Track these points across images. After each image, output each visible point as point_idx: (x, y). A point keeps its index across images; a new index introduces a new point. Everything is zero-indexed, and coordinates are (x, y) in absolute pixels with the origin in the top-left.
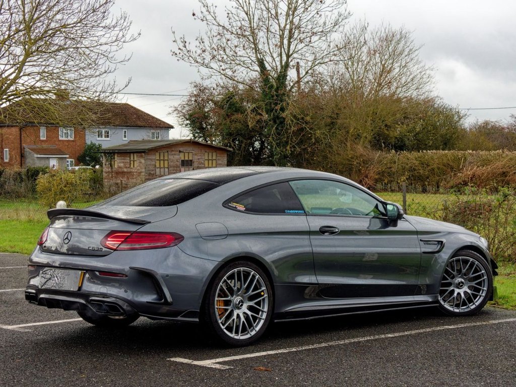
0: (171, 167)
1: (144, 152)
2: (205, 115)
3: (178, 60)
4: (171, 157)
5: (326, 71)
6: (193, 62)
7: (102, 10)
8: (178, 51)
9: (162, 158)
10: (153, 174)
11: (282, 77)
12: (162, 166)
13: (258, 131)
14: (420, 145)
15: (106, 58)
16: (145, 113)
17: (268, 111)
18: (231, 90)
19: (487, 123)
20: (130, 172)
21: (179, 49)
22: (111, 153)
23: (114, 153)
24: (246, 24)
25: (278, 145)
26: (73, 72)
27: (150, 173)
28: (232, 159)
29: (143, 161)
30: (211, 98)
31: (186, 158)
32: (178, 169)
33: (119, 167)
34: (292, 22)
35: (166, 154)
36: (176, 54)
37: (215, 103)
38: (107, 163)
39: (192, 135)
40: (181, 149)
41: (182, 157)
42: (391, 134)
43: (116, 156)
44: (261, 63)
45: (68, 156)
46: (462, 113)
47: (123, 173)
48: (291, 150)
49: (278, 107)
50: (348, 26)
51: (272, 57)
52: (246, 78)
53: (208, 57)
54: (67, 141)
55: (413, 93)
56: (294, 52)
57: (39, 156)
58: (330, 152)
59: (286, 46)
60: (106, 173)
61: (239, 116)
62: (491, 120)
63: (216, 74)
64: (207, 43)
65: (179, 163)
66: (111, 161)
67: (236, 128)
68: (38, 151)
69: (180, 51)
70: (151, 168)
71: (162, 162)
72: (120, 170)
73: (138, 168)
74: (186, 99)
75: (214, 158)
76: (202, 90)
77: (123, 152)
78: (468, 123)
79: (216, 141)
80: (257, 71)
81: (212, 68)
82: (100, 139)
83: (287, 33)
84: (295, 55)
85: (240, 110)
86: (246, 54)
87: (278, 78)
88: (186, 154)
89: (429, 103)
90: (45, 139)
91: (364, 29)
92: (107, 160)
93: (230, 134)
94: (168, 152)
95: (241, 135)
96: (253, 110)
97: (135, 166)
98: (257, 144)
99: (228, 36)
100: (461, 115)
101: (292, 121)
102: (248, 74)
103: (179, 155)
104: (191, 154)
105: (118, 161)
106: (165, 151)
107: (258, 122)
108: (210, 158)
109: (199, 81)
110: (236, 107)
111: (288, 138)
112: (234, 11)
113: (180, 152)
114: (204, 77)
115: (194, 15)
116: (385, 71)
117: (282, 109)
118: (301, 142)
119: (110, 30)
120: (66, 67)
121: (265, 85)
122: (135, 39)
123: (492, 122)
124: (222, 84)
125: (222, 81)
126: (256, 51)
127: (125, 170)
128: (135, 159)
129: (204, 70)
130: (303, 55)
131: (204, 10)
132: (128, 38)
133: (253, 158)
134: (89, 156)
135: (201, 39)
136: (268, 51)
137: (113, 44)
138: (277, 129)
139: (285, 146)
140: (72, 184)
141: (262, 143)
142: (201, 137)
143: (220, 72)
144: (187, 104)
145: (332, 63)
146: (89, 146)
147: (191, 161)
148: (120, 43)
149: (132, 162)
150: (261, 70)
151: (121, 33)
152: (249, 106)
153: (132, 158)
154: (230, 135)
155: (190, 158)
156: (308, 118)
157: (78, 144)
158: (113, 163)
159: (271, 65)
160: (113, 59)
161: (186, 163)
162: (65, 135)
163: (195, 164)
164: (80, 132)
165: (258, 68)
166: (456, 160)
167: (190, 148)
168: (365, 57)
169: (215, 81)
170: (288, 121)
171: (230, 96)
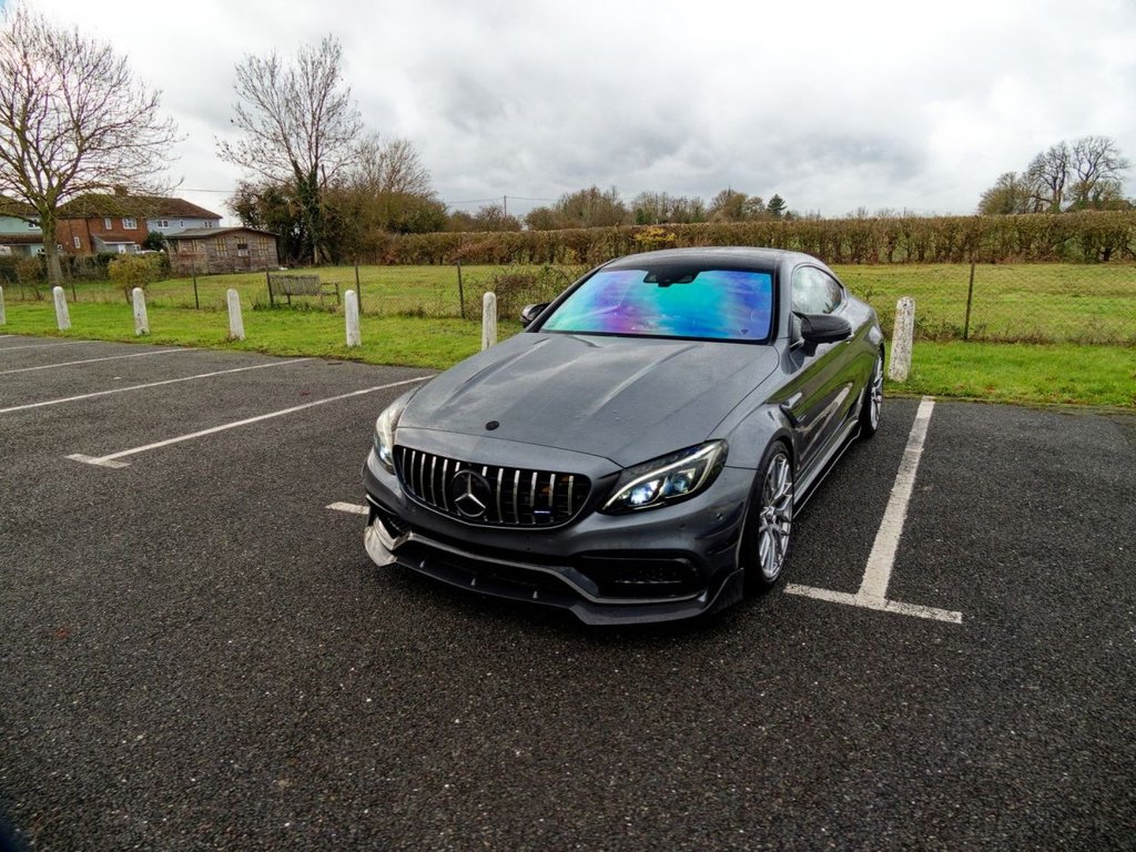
0: (229, 249)
1: (203, 238)
2: (251, 207)
3: (223, 160)
4: (229, 242)
5: (348, 171)
6: (235, 162)
7: (149, 111)
8: (222, 153)
9: (220, 242)
10: (215, 256)
11: (313, 175)
12: (221, 249)
13: (298, 218)
14: (419, 229)
16: (198, 207)
17: (306, 203)
18: (272, 186)
20: (194, 255)
21: (223, 151)
22: (174, 240)
24: (279, 130)
26: (128, 168)
27: (212, 256)
29: (204, 246)
30: (255, 192)
31: (240, 243)
32: (235, 251)
33: (183, 251)
34: (317, 130)
35: (223, 239)
36: (220, 155)
37: (259, 197)
38: (171, 248)
39: (242, 223)
40: (235, 235)
41: (236, 241)
42: (399, 221)
43: (179, 242)
44: (295, 164)
45: (134, 242)
47: (188, 256)
49: (313, 200)
50: (362, 135)
51: (304, 159)
52: (283, 176)
53: (249, 158)
54: (132, 230)
55: (416, 190)
56: (321, 155)
57: (108, 243)
59: (314, 150)
60: (172, 256)
61: (278, 208)
63: (257, 173)
64: (247, 146)
65: (236, 247)
66: (174, 246)
67: (279, 217)
68: (106, 239)
70: (212, 251)
71: (221, 246)
72: (185, 254)
73: (201, 251)
74: (233, 195)
75: (263, 241)
76: (247, 186)
77: (185, 239)
78: (450, 212)
79: (264, 228)
80: (292, 170)
81: (253, 168)
82: (160, 228)
83: (314, 139)
84: (322, 158)
85: (281, 202)
86: (283, 157)
87: (310, 177)
88: (241, 239)
90: (111, 228)
91: (376, 137)
92: (171, 246)
94: (224, 237)
95: (284, 222)
96: (294, 202)
97: (198, 250)
98: (296, 230)
99: (265, 140)
101: (325, 211)
102: (285, 173)
104: (245, 239)
105: (182, 246)
106: (222, 237)
107: (299, 212)
109: (243, 178)
110: (277, 200)
112: (268, 120)
113: (234, 237)
114: (248, 175)
116: (395, 171)
117: (317, 202)
118: (334, 228)
119: (159, 131)
121: (300, 182)
122: (184, 139)
124: (263, 181)
125: (263, 179)
126: (290, 154)
127: (189, 253)
128: (197, 244)
129: (246, 169)
130: (329, 162)
131: (241, 117)
132: (177, 137)
134: (152, 242)
135: (242, 143)
136: (300, 154)
137: (164, 143)
138: (313, 217)
141: (301, 230)
142: (250, 225)
143: (260, 171)
144: (235, 198)
145: (352, 164)
146: (151, 234)
147: (246, 245)
148: (171, 143)
149: (194, 247)
150: (295, 170)
151: (170, 133)
152: (287, 199)
153: (194, 244)
154: (274, 223)
155: (244, 243)
156: (337, 209)
157: (142, 232)
158: (176, 248)
159: (303, 166)
160: (166, 157)
161: (241, 247)
162: (129, 225)
163: (250, 247)
164: (142, 222)
165: (292, 168)
166: (455, 239)
167: (244, 235)
168: (378, 160)
169: (257, 178)
170: (322, 211)
171: (271, 191)
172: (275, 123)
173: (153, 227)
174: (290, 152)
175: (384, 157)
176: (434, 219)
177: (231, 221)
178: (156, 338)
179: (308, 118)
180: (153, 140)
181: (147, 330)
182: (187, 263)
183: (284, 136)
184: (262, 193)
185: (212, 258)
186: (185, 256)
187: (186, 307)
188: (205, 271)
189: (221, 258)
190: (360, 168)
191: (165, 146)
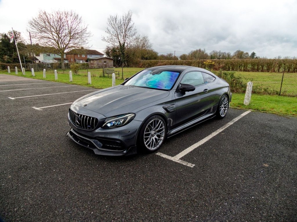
0: (102, 63)
2: (109, 52)
5: (132, 44)
6: (106, 41)
7: (85, 30)
11: (124, 45)
13: (120, 56)
14: (150, 59)
15: (87, 40)
16: (98, 52)
17: (121, 52)
18: (114, 47)
22: (90, 60)
24: (116, 34)
25: (123, 58)
29: (96, 61)
34: (125, 34)
36: (102, 40)
42: (145, 56)
45: (84, 60)
50: (136, 35)
53: (109, 40)
55: (149, 49)
59: (124, 39)
60: (89, 64)
61: (115, 53)
64: (109, 38)
65: (104, 62)
68: (78, 59)
71: (100, 62)
75: (110, 61)
76: (109, 47)
77: (93, 60)
78: (159, 55)
79: (112, 58)
81: (110, 43)
83: (124, 36)
84: (126, 40)
85: (116, 51)
86: (117, 40)
89: (152, 50)
90: (79, 57)
91: (140, 35)
94: (101, 60)
95: (116, 56)
96: (118, 52)
97: (95, 63)
98: (119, 58)
99: (113, 36)
102: (117, 44)
103: (103, 60)
107: (119, 54)
109: (108, 45)
112: (114, 31)
115: (106, 32)
116: (144, 44)
117: (124, 51)
118: (128, 58)
121: (120, 46)
125: (112, 46)
129: (108, 43)
130: (128, 41)
131: (108, 31)
132: (91, 36)
136: (121, 40)
138: (123, 55)
140: (78, 66)
142: (108, 57)
145: (133, 42)
150: (120, 43)
152: (117, 51)
154: (114, 56)
156: (129, 53)
157: (86, 58)
158: (90, 62)
159: (122, 42)
161: (105, 62)
162: (83, 56)
163: (107, 62)
164: (86, 56)
166: (157, 62)
167: (106, 59)
168: (140, 41)
169: (111, 45)
170: (125, 54)
171: (114, 49)
172: (116, 32)
173: (89, 57)
174: (118, 39)
175: (141, 40)
176: (154, 56)
177: (105, 56)
178: (73, 83)
179: (124, 31)
180: (86, 36)
181: (72, 81)
182: (92, 65)
183: (118, 35)
184: (111, 49)
185: (98, 64)
186: (92, 64)
188: (96, 67)
189: (100, 65)
190: (135, 43)
191: (88, 38)
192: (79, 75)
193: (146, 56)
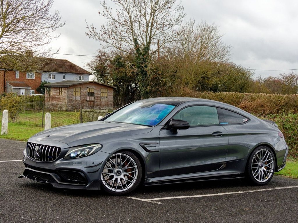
0: (82, 95)
1: (67, 87)
2: (104, 68)
3: (89, 38)
4: (82, 90)
5: (171, 46)
6: (97, 39)
7: (45, 9)
9: (77, 91)
10: (72, 99)
11: (147, 48)
12: (77, 95)
13: (132, 78)
14: (226, 89)
15: (46, 36)
16: (76, 65)
17: (138, 68)
18: (119, 54)
19: (270, 78)
20: (59, 98)
21: (90, 32)
22: (49, 87)
23: (51, 87)
24: (128, 18)
25: (143, 86)
26: (29, 42)
27: (70, 99)
28: (118, 93)
29: (66, 92)
30: (108, 58)
31: (91, 91)
32: (86, 97)
33: (53, 95)
34: (153, 19)
35: (79, 89)
36: (88, 34)
37: (110, 61)
38: (47, 93)
39: (96, 79)
40: (88, 86)
41: (88, 90)
42: (210, 82)
43: (52, 89)
44: (135, 41)
45: (31, 88)
46: (251, 72)
47: (55, 98)
48: (149, 89)
49: (143, 65)
50: (184, 22)
51: (142, 37)
52: (127, 49)
53: (106, 36)
54: (31, 79)
56: (154, 35)
57: (14, 87)
58: (171, 91)
59: (149, 32)
60: (46, 98)
61: (122, 69)
62: (273, 77)
63: (110, 46)
64: (106, 29)
65: (86, 94)
66: (49, 92)
67: (121, 76)
68: (14, 85)
69: (90, 33)
70: (71, 96)
71: (77, 93)
72: (54, 97)
73: (64, 96)
74: (94, 58)
75: (106, 92)
76: (103, 54)
77: (57, 87)
79: (111, 83)
80: (133, 45)
81: (108, 43)
82: (50, 79)
83: (150, 24)
84: (154, 37)
85: (123, 66)
87: (145, 49)
88: (91, 89)
90: (18, 78)
91: (193, 24)
92: (47, 91)
93: (118, 79)
94: (80, 87)
95: (123, 80)
96: (131, 66)
97: (62, 95)
98: (133, 85)
99: (117, 24)
100: (251, 73)
101: (151, 73)
102: (128, 46)
103: (87, 89)
104: (93, 89)
105: (53, 91)
106: (79, 87)
107: (133, 73)
108: (104, 92)
109: (101, 49)
110: (121, 64)
111: (148, 82)
113: (87, 88)
114: (104, 47)
115: (99, 13)
116: (203, 47)
117: (146, 66)
118: (156, 85)
119: (49, 21)
120: (25, 39)
121: (137, 53)
122: (62, 26)
123: (273, 78)
124: (114, 51)
126: (133, 34)
127: (57, 97)
128: (62, 91)
129: (103, 43)
130: (158, 36)
131: (105, 10)
132: (58, 25)
133: (131, 93)
134: (41, 88)
135: (103, 26)
136: (139, 34)
137: (50, 28)
138: (143, 77)
139: (146, 87)
140: (19, 102)
141: (136, 85)
142: (102, 80)
143: (112, 45)
144: (95, 62)
145: (174, 42)
146: (43, 83)
147: (93, 93)
148: (54, 28)
149: (60, 92)
150: (135, 44)
151: (55, 22)
152: (128, 64)
153: (60, 90)
155: (93, 92)
156: (160, 72)
157: (37, 81)
158: (50, 92)
159: (141, 42)
160: (50, 36)
161: (91, 94)
162: (30, 76)
163: (95, 95)
165: (133, 43)
166: (238, 98)
168: (192, 39)
169: (110, 49)
170: (149, 73)
171: (118, 58)
172: (126, 13)
173: (46, 78)
174: (133, 32)
175: (197, 37)
176: (240, 82)
177: (92, 78)
179: (149, 10)
180: (45, 26)
182: (54, 102)
183: (131, 22)
184: (112, 59)
185: (70, 100)
186: (54, 98)
187: (37, 125)
188: (64, 109)
189: (76, 101)
190: (179, 45)
191: (50, 30)
192: (20, 124)
193: (215, 80)
